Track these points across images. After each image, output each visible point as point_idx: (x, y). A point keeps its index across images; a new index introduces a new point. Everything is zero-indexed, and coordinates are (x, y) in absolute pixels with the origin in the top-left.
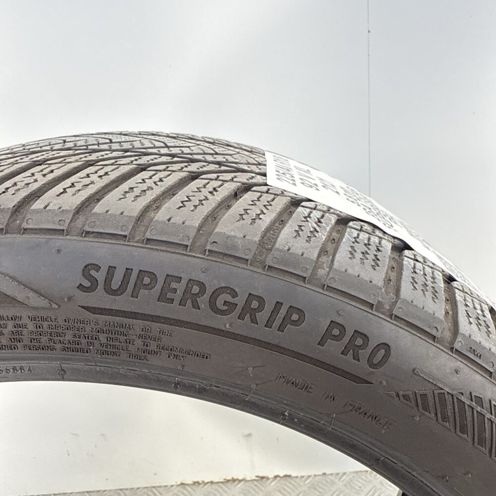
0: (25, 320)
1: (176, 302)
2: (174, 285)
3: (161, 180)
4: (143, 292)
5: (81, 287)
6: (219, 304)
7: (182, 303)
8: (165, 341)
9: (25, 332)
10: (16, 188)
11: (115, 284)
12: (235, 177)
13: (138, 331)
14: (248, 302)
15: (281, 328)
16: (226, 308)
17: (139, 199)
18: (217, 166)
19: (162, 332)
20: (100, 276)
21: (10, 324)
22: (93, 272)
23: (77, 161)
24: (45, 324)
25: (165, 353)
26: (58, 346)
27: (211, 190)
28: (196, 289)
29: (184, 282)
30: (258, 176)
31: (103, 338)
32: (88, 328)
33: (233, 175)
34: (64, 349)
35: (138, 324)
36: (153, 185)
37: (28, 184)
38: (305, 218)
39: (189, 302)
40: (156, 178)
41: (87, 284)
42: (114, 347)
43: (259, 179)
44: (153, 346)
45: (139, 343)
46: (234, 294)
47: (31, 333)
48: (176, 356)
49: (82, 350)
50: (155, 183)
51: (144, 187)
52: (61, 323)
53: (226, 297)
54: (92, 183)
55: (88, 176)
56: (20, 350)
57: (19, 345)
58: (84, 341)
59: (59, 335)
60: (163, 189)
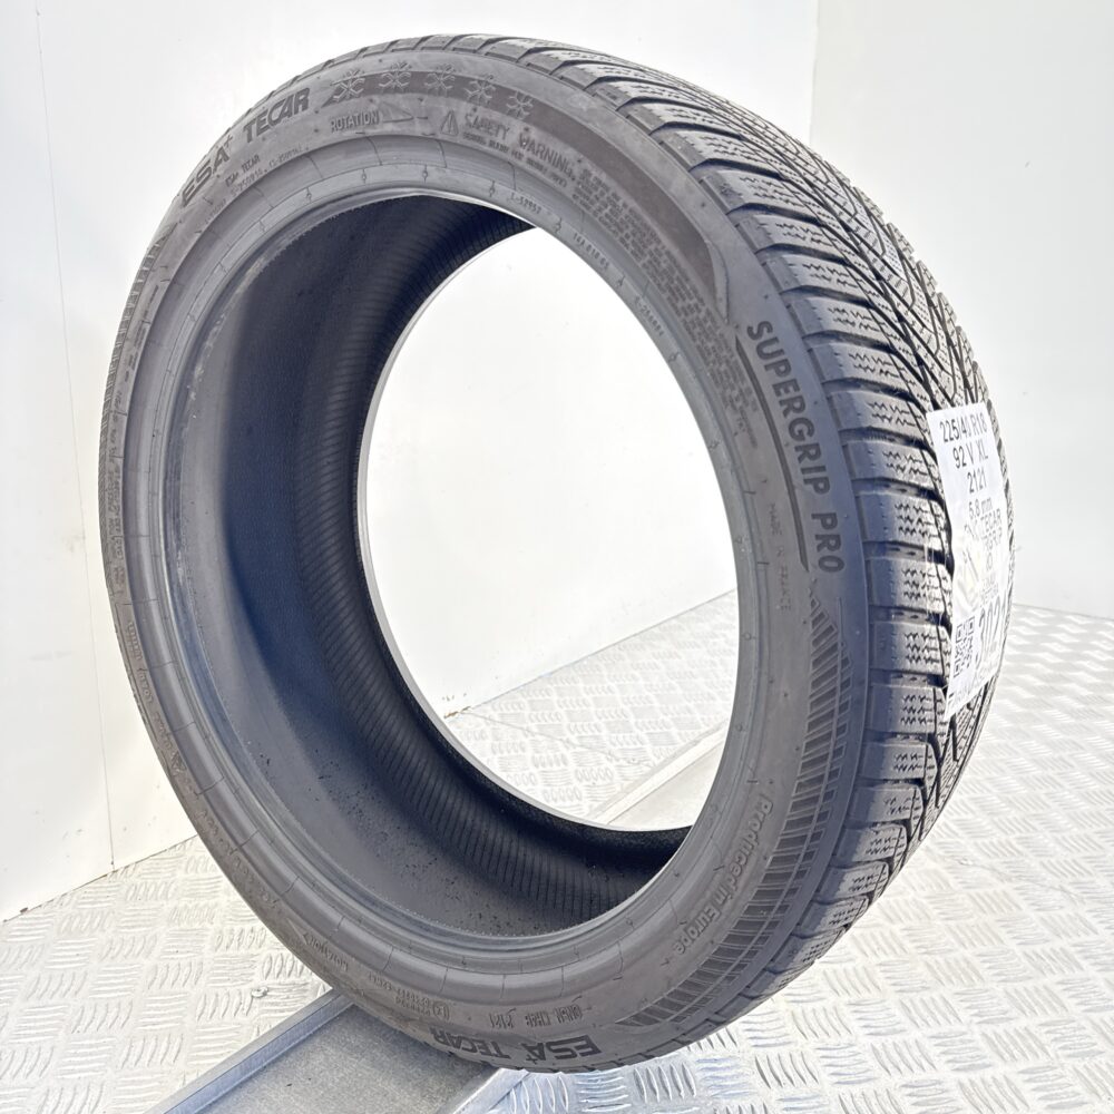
0: (704, 309)
1: (780, 398)
2: (791, 389)
3: (866, 327)
4: (772, 371)
5: (750, 329)
6: (797, 428)
7: (781, 403)
8: (749, 410)
9: (695, 314)
10: (789, 230)
11: (767, 350)
12: (914, 384)
13: (744, 387)
14: (811, 446)
15: (806, 481)
16: (797, 433)
17: (839, 323)
18: (915, 362)
19: (754, 402)
20: (766, 336)
21: (695, 300)
22: (765, 330)
23: (841, 251)
24: (709, 323)
25: (739, 416)
26: (698, 342)
27: (884, 370)
28: (797, 405)
29: (797, 394)
30: (930, 404)
31: (724, 367)
32: (725, 353)
33: (914, 379)
34: (698, 347)
35: (749, 382)
36: (858, 324)
37: (797, 235)
38: (911, 458)
39: (785, 407)
40: (866, 322)
41: (755, 331)
42: (722, 379)
43: (927, 405)
44: (739, 404)
45: (736, 393)
46: (811, 433)
47: (698, 318)
48: (741, 425)
49: (705, 359)
50: (861, 324)
51: (852, 318)
52: (718, 333)
53: (805, 428)
54: (829, 280)
55: (832, 272)
56: (678, 320)
57: (683, 316)
58: (713, 356)
59: (707, 337)
60: (860, 334)
